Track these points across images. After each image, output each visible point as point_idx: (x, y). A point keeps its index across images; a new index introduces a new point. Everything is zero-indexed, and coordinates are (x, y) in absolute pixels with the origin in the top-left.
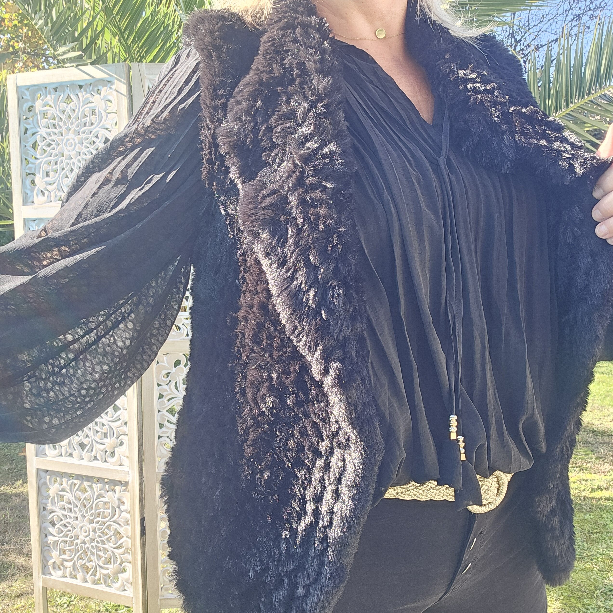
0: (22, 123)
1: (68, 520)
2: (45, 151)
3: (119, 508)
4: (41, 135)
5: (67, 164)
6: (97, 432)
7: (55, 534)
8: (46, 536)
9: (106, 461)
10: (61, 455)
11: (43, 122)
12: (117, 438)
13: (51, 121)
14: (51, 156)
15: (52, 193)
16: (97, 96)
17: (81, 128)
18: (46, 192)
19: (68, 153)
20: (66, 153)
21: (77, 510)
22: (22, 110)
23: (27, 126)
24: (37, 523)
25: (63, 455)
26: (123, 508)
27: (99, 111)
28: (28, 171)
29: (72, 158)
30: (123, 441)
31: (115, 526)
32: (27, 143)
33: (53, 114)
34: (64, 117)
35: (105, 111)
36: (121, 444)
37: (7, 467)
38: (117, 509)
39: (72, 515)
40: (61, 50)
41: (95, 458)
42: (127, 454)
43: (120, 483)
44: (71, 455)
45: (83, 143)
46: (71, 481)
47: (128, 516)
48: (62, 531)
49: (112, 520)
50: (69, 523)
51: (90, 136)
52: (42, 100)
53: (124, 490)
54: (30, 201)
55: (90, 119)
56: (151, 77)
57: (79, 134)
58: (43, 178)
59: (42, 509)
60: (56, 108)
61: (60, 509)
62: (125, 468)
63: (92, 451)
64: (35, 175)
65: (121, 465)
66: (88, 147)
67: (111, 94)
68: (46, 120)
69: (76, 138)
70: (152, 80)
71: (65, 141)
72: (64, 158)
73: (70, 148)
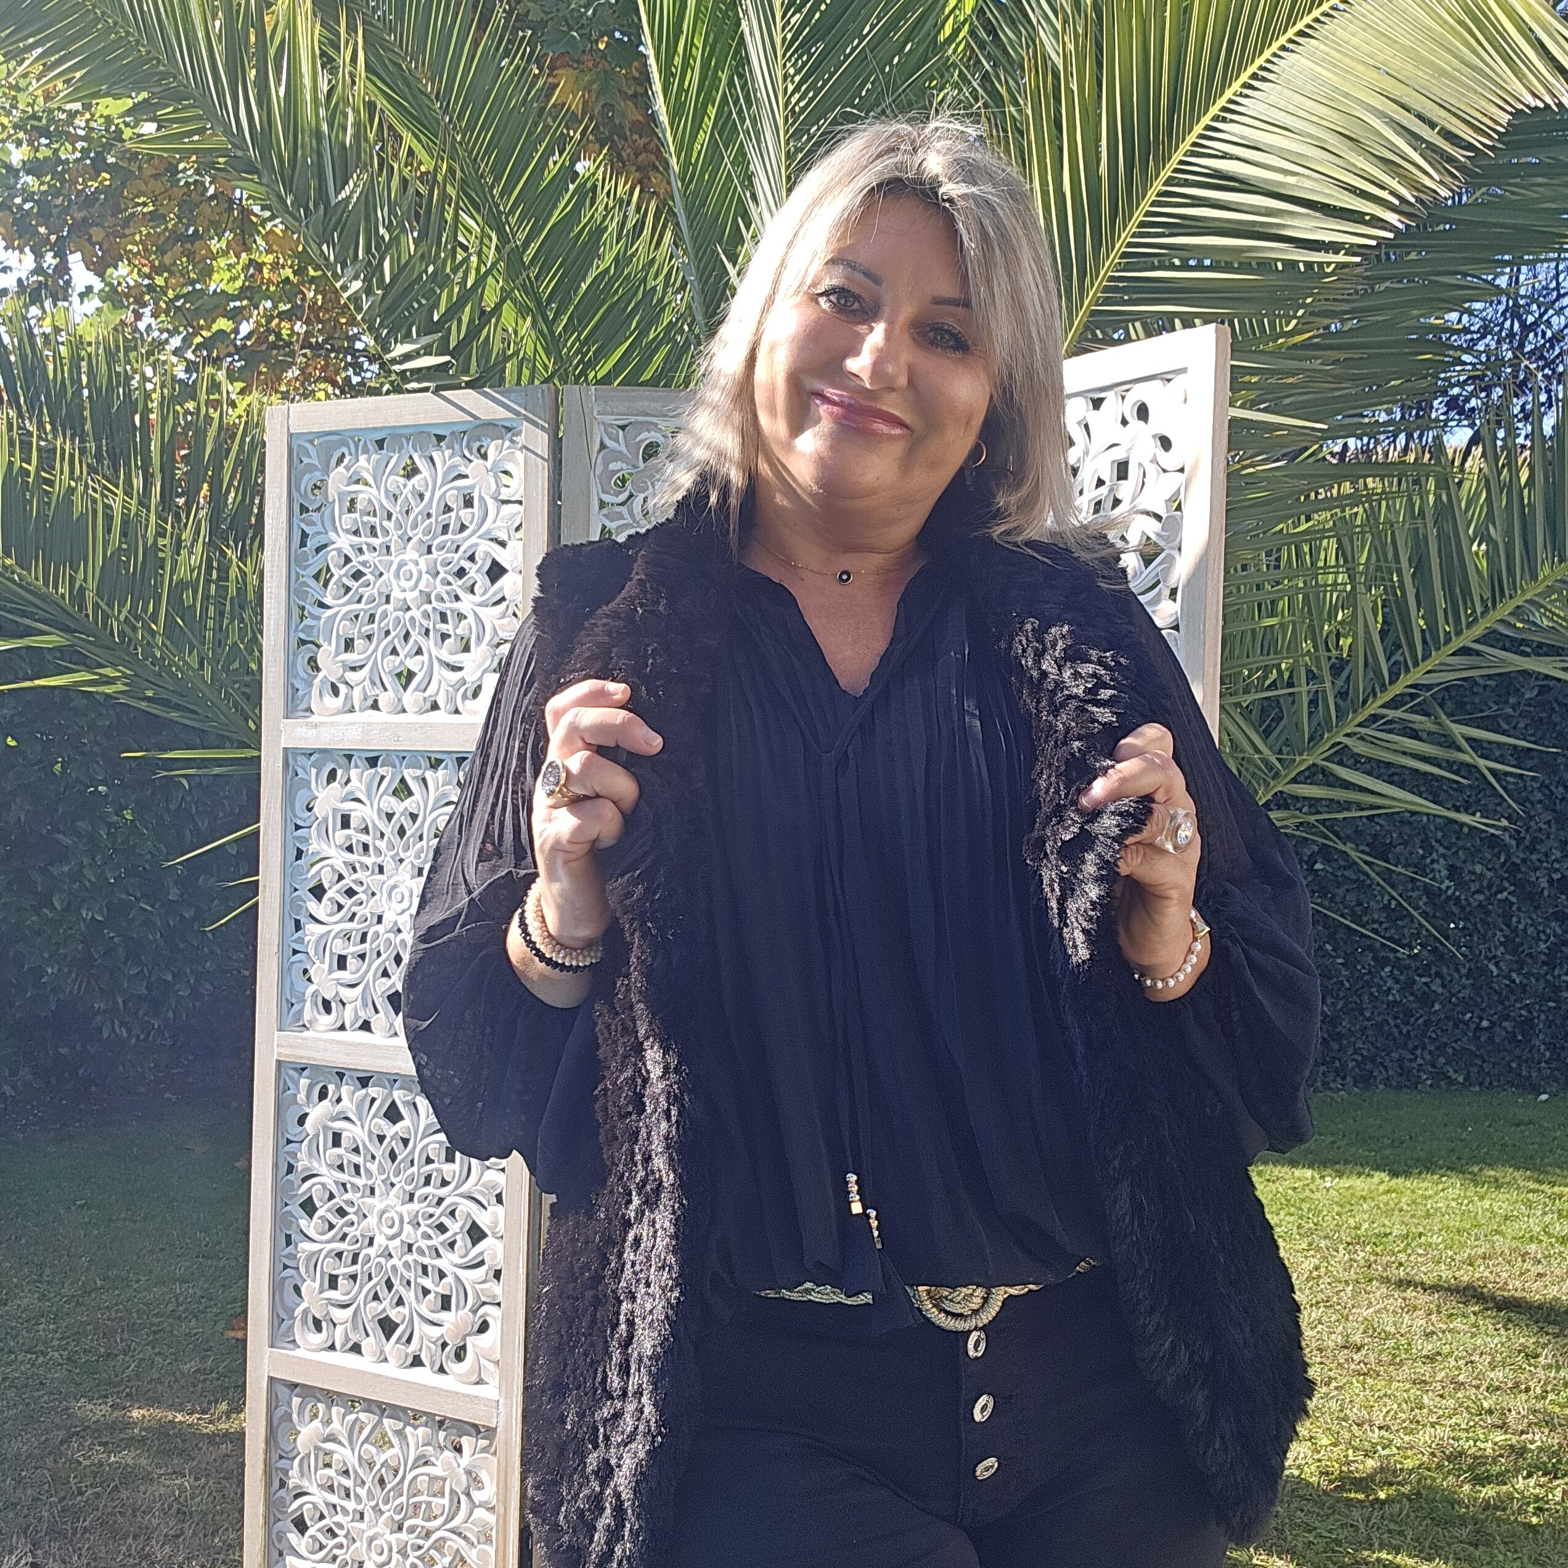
0: (296, 521)
1: (339, 1518)
2: (348, 589)
3: (468, 1495)
4: (339, 550)
5: (398, 621)
6: (426, 1292)
7: (304, 1553)
8: (281, 1554)
9: (442, 1370)
10: (332, 1347)
11: (347, 520)
12: (474, 1311)
13: (365, 519)
14: (359, 601)
15: (356, 690)
16: (477, 462)
17: (434, 538)
18: (343, 689)
19: (401, 596)
20: (396, 594)
21: (362, 1492)
22: (298, 490)
23: (306, 529)
24: (261, 1521)
25: (338, 1346)
26: (478, 1496)
27: (481, 498)
28: (303, 636)
29: (409, 608)
30: (489, 1320)
31: (457, 1542)
32: (305, 568)
33: (370, 501)
34: (395, 510)
35: (495, 499)
36: (484, 1327)
37: (191, 1366)
38: (463, 1498)
39: (350, 1505)
40: (400, 349)
41: (417, 1362)
42: (497, 1356)
43: (476, 1430)
44: (356, 1349)
45: (438, 573)
46: (353, 1417)
47: (491, 1518)
48: (322, 1547)
49: (448, 1526)
50: (340, 1526)
51: (457, 556)
52: (348, 468)
53: (484, 1450)
54: (303, 706)
55: (458, 517)
56: (608, 419)
57: (429, 552)
58: (337, 654)
59: (276, 1484)
60: (378, 489)
61: (320, 1486)
62: (490, 1392)
63: (409, 1341)
64: (319, 646)
65: (480, 1382)
66: (449, 584)
67: (511, 458)
68: (353, 515)
69: (422, 561)
70: (611, 425)
71: (394, 567)
72: (390, 607)
73: (406, 584)
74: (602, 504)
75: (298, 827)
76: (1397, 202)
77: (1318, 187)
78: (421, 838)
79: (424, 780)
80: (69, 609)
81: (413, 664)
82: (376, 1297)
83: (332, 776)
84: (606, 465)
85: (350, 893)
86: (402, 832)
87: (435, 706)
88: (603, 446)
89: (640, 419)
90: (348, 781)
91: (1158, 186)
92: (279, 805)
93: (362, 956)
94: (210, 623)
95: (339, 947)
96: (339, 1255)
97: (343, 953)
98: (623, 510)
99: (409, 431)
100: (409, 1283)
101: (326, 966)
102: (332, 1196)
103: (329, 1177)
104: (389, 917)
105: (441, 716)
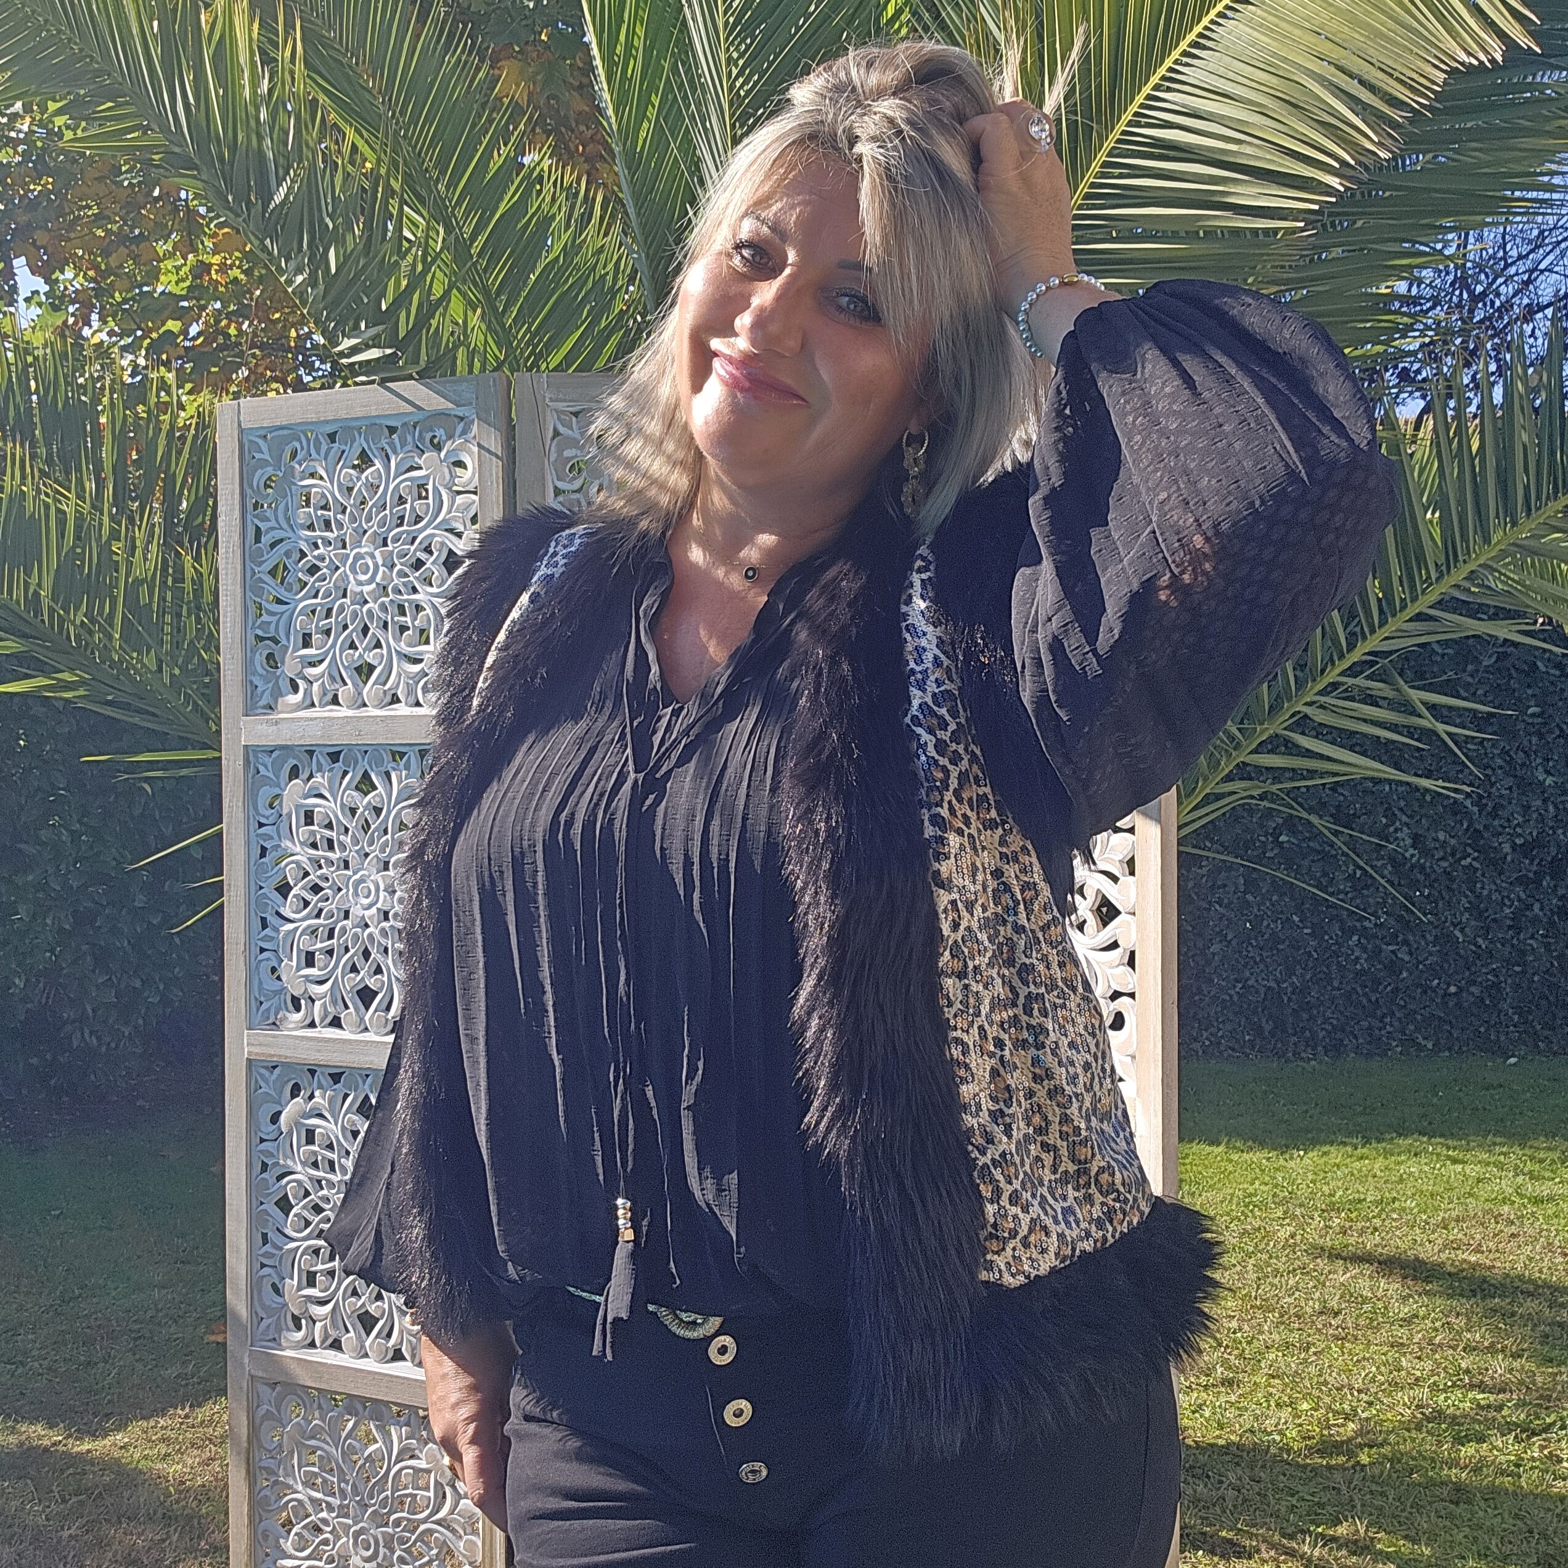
0: (249, 517)
1: (324, 1514)
2: (304, 584)
3: (453, 1487)
4: (294, 546)
5: (355, 614)
7: (291, 1551)
8: (267, 1552)
10: (312, 1345)
11: (301, 514)
13: (319, 513)
14: (316, 596)
15: (316, 686)
16: (431, 452)
17: (389, 530)
18: (302, 685)
19: (358, 589)
20: (352, 587)
21: (347, 1487)
22: (251, 486)
23: (260, 524)
24: (246, 1520)
25: (318, 1343)
27: (435, 488)
28: (260, 633)
29: (366, 602)
31: (444, 1534)
32: (260, 564)
33: (323, 495)
34: (349, 503)
35: (450, 489)
37: (172, 1372)
38: (448, 1490)
39: (335, 1501)
40: (348, 342)
41: (398, 1356)
44: (336, 1345)
45: (394, 565)
46: (335, 1413)
48: (308, 1544)
49: (433, 1519)
50: (326, 1522)
51: (413, 548)
52: (300, 462)
54: (263, 703)
55: (413, 508)
56: (561, 406)
57: (385, 544)
58: (295, 649)
59: (261, 1482)
60: (332, 483)
61: (304, 1483)
63: (389, 1335)
64: (276, 642)
66: (406, 575)
67: (464, 447)
68: (306, 510)
69: (377, 554)
70: (563, 412)
71: (350, 560)
72: (348, 601)
73: (363, 578)
74: (558, 491)
75: (261, 825)
76: (1338, 166)
77: (1260, 154)
78: (386, 832)
79: (387, 774)
80: (25, 615)
81: (370, 657)
82: (355, 1293)
83: (294, 772)
84: (560, 452)
85: (316, 889)
86: (366, 828)
87: (395, 700)
88: (556, 433)
89: (593, 405)
90: (311, 777)
91: (1102, 157)
92: (241, 804)
93: (330, 952)
94: (167, 627)
95: (306, 943)
96: (316, 1252)
97: (311, 949)
98: (580, 496)
99: (360, 423)
101: (294, 964)
102: (307, 1194)
103: (302, 1174)
104: (356, 911)
105: (402, 709)
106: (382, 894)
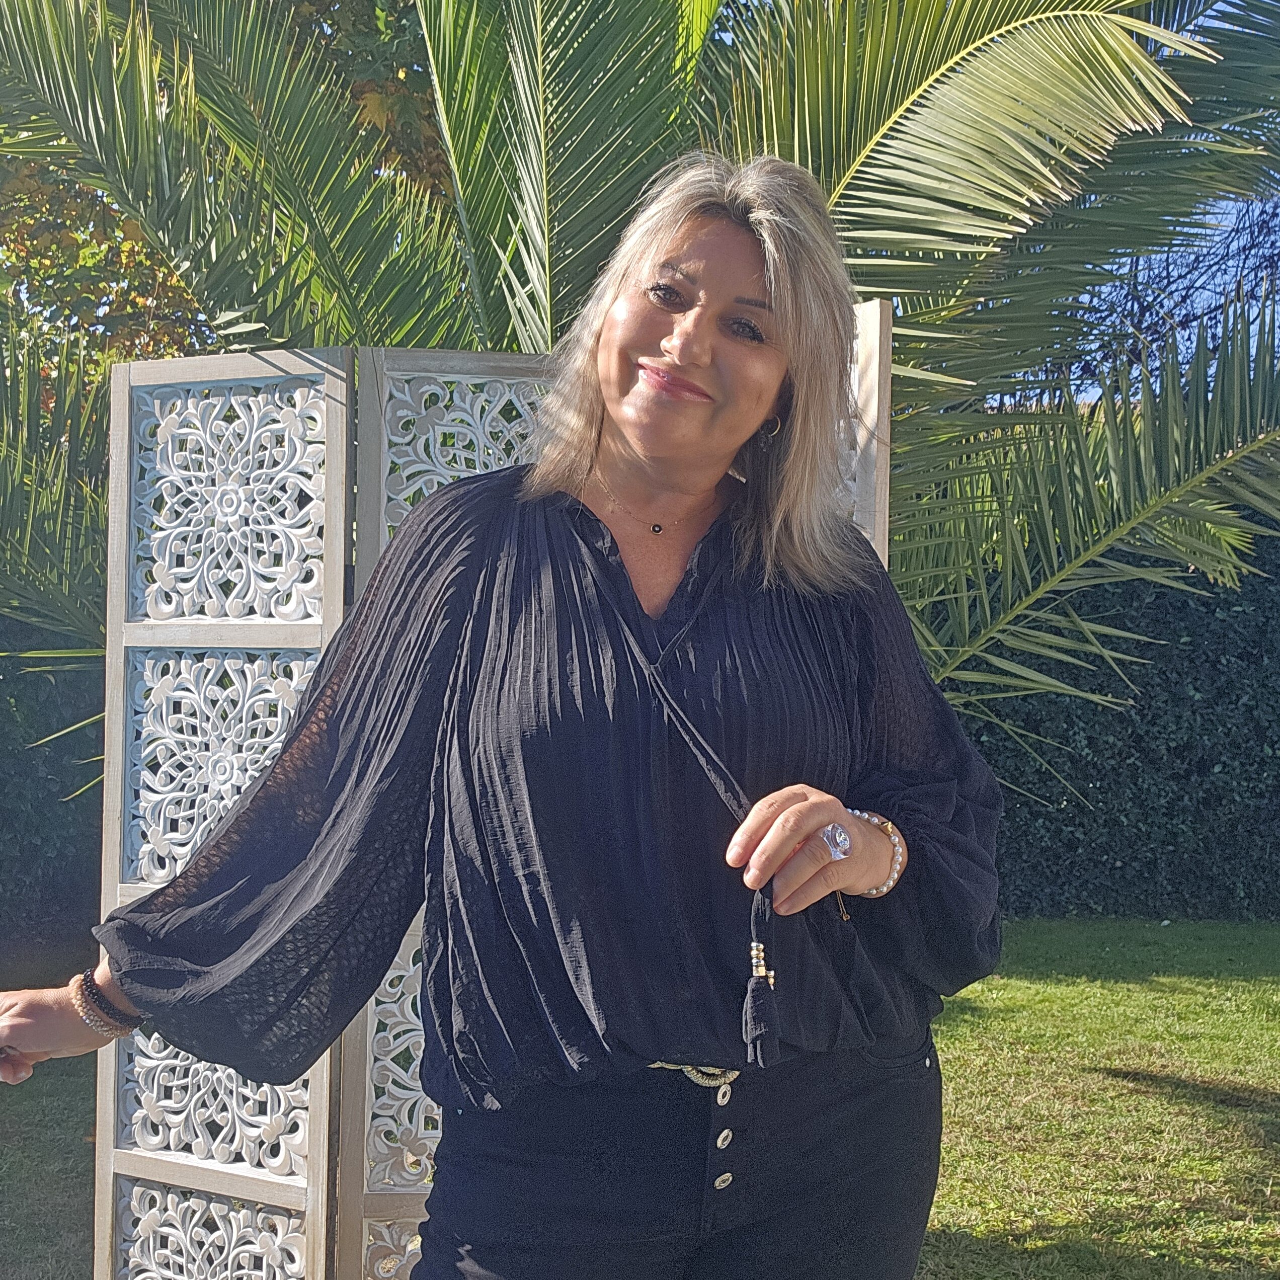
0: (135, 458)
2: (178, 514)
3: (282, 1268)
4: (171, 482)
5: (221, 540)
6: (246, 1099)
10: (167, 1148)
11: (178, 457)
12: (286, 1115)
13: (194, 456)
14: (188, 524)
15: (186, 598)
16: (287, 409)
17: (251, 472)
18: (174, 596)
19: (224, 520)
20: (219, 517)
21: (194, 1268)
22: (138, 433)
23: (144, 465)
25: (172, 1147)
26: (290, 1269)
27: (291, 439)
28: (141, 553)
29: (230, 530)
30: (299, 1122)
32: (143, 497)
33: (198, 442)
34: (218, 449)
35: (302, 439)
36: (294, 1128)
37: (55, 1167)
38: (278, 1271)
40: (224, 317)
41: (238, 1158)
42: (306, 1152)
43: (288, 1213)
44: (187, 1148)
45: (254, 501)
46: (186, 1204)
51: (270, 487)
52: (179, 414)
53: (296, 1230)
54: (141, 612)
55: (271, 454)
56: (396, 374)
57: (247, 483)
58: (170, 568)
59: (121, 1263)
60: (205, 433)
61: (159, 1264)
62: (300, 1181)
63: (232, 1141)
64: (154, 561)
65: (292, 1173)
66: (264, 509)
67: (315, 406)
68: (183, 453)
69: (241, 491)
70: (398, 380)
71: (218, 495)
72: (214, 529)
73: (228, 510)
74: (391, 444)
75: (137, 713)
76: (1028, 204)
77: (966, 192)
78: (241, 721)
79: (243, 673)
81: (232, 576)
82: (204, 1105)
83: (165, 671)
84: (394, 413)
85: (181, 767)
86: (224, 717)
87: (252, 611)
88: (391, 397)
89: (423, 374)
90: (180, 673)
91: (840, 190)
92: (121, 695)
93: (191, 820)
94: (68, 543)
95: (171, 812)
96: (173, 1070)
97: (175, 817)
98: (409, 449)
99: (230, 385)
100: (231, 1092)
101: (161, 828)
104: (214, 787)
105: (257, 619)
106: (236, 772)
